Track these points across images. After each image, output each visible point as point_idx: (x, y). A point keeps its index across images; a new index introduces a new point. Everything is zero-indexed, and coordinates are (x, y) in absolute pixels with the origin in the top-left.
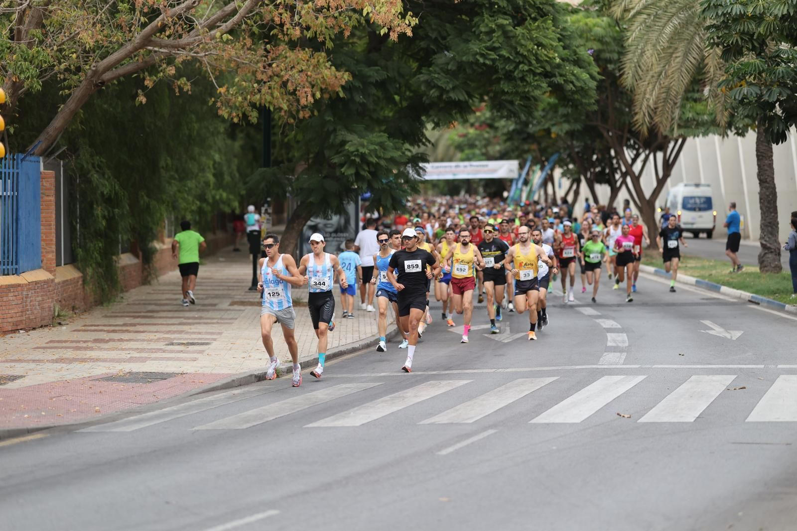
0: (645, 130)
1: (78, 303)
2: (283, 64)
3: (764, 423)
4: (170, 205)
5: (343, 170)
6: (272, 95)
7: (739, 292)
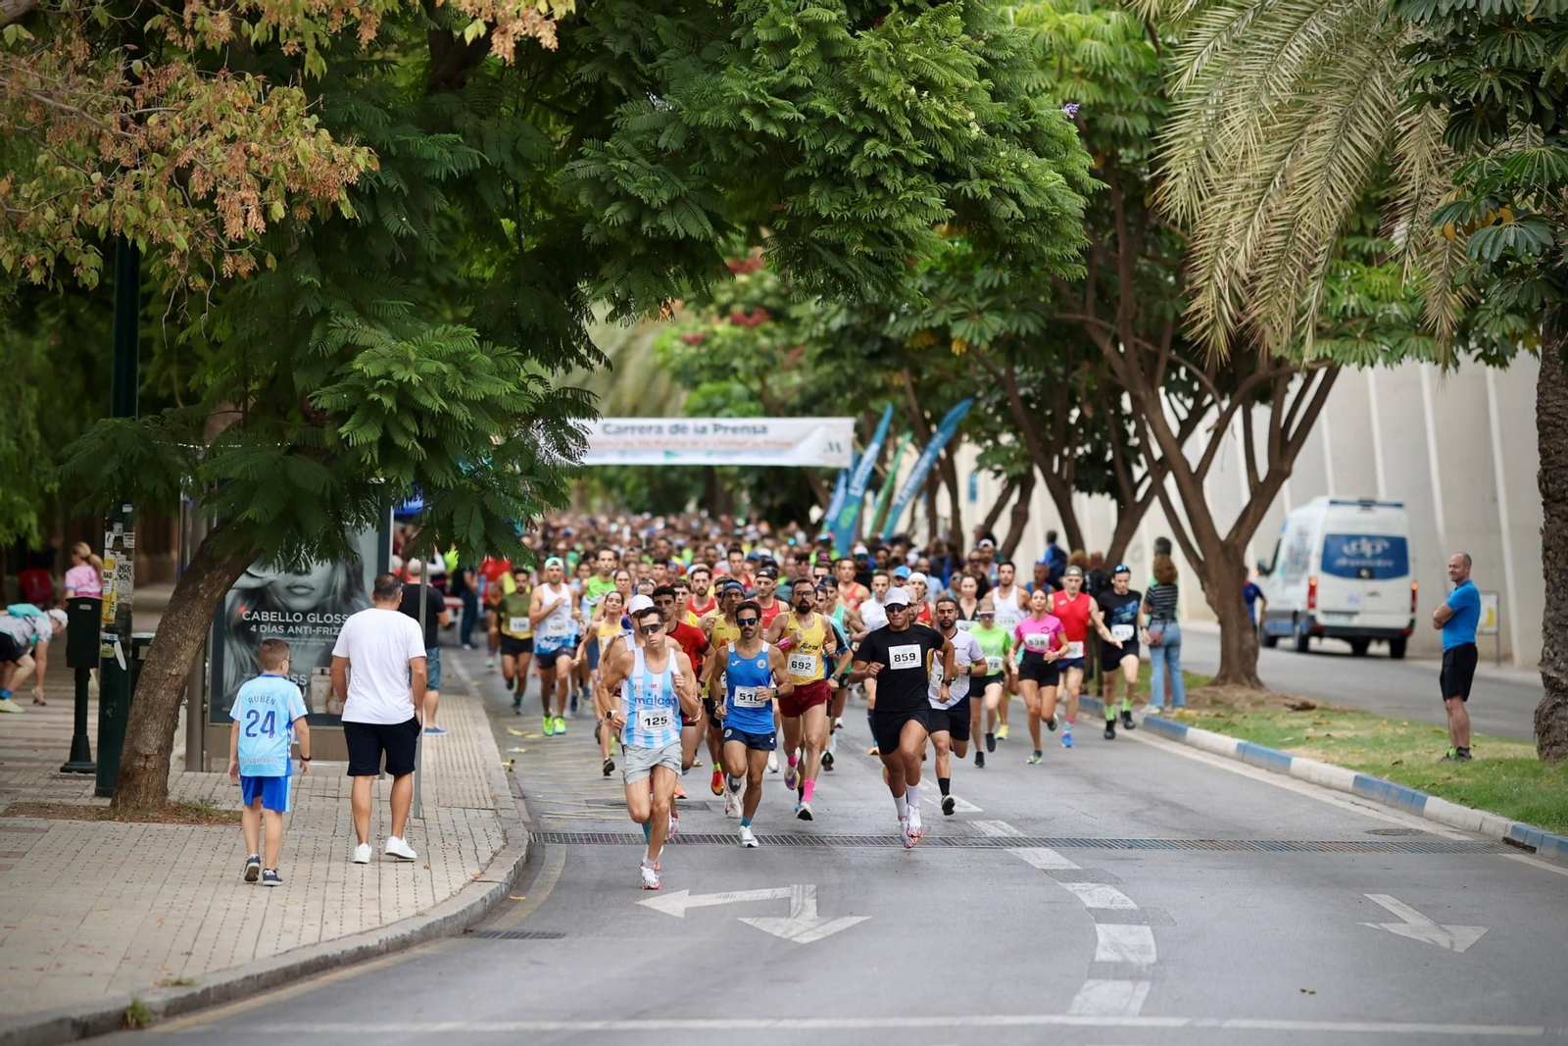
0: (1220, 340)
2: (177, 118)
5: (342, 430)
6: (143, 205)
7: (1477, 812)
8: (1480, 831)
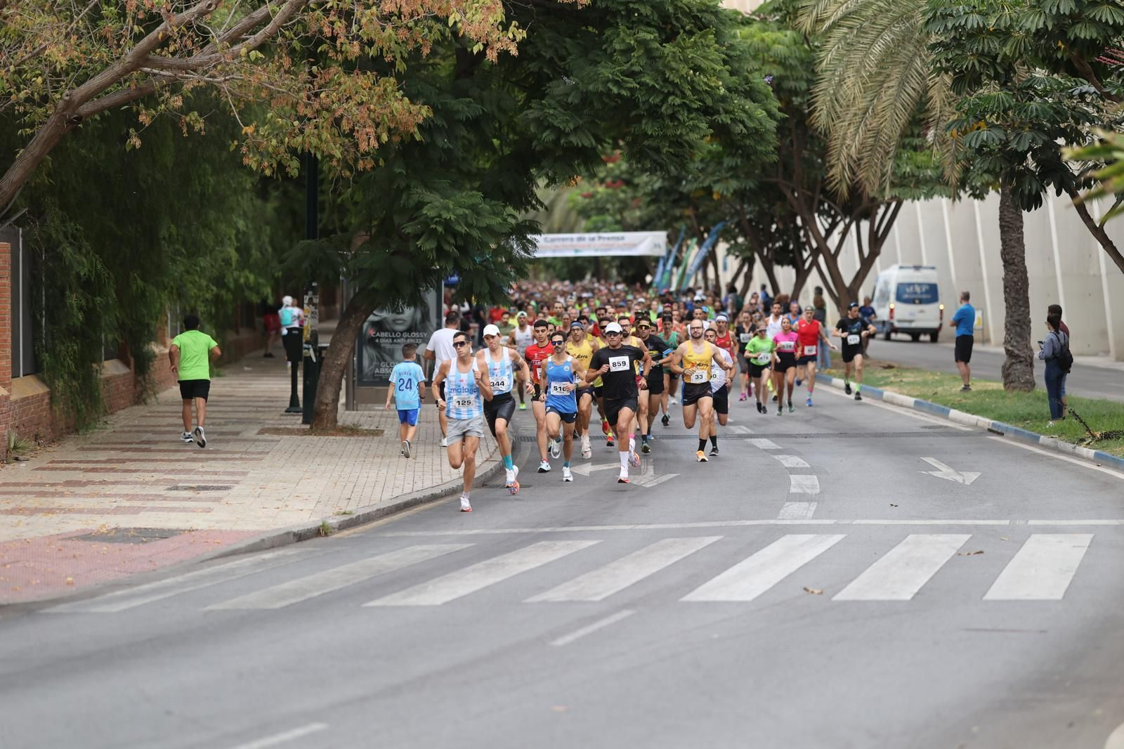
0: (844, 189)
1: (42, 430)
2: (335, 94)
3: (1009, 601)
4: (175, 291)
5: (419, 243)
6: (319, 137)
7: (975, 417)
8: (976, 425)
